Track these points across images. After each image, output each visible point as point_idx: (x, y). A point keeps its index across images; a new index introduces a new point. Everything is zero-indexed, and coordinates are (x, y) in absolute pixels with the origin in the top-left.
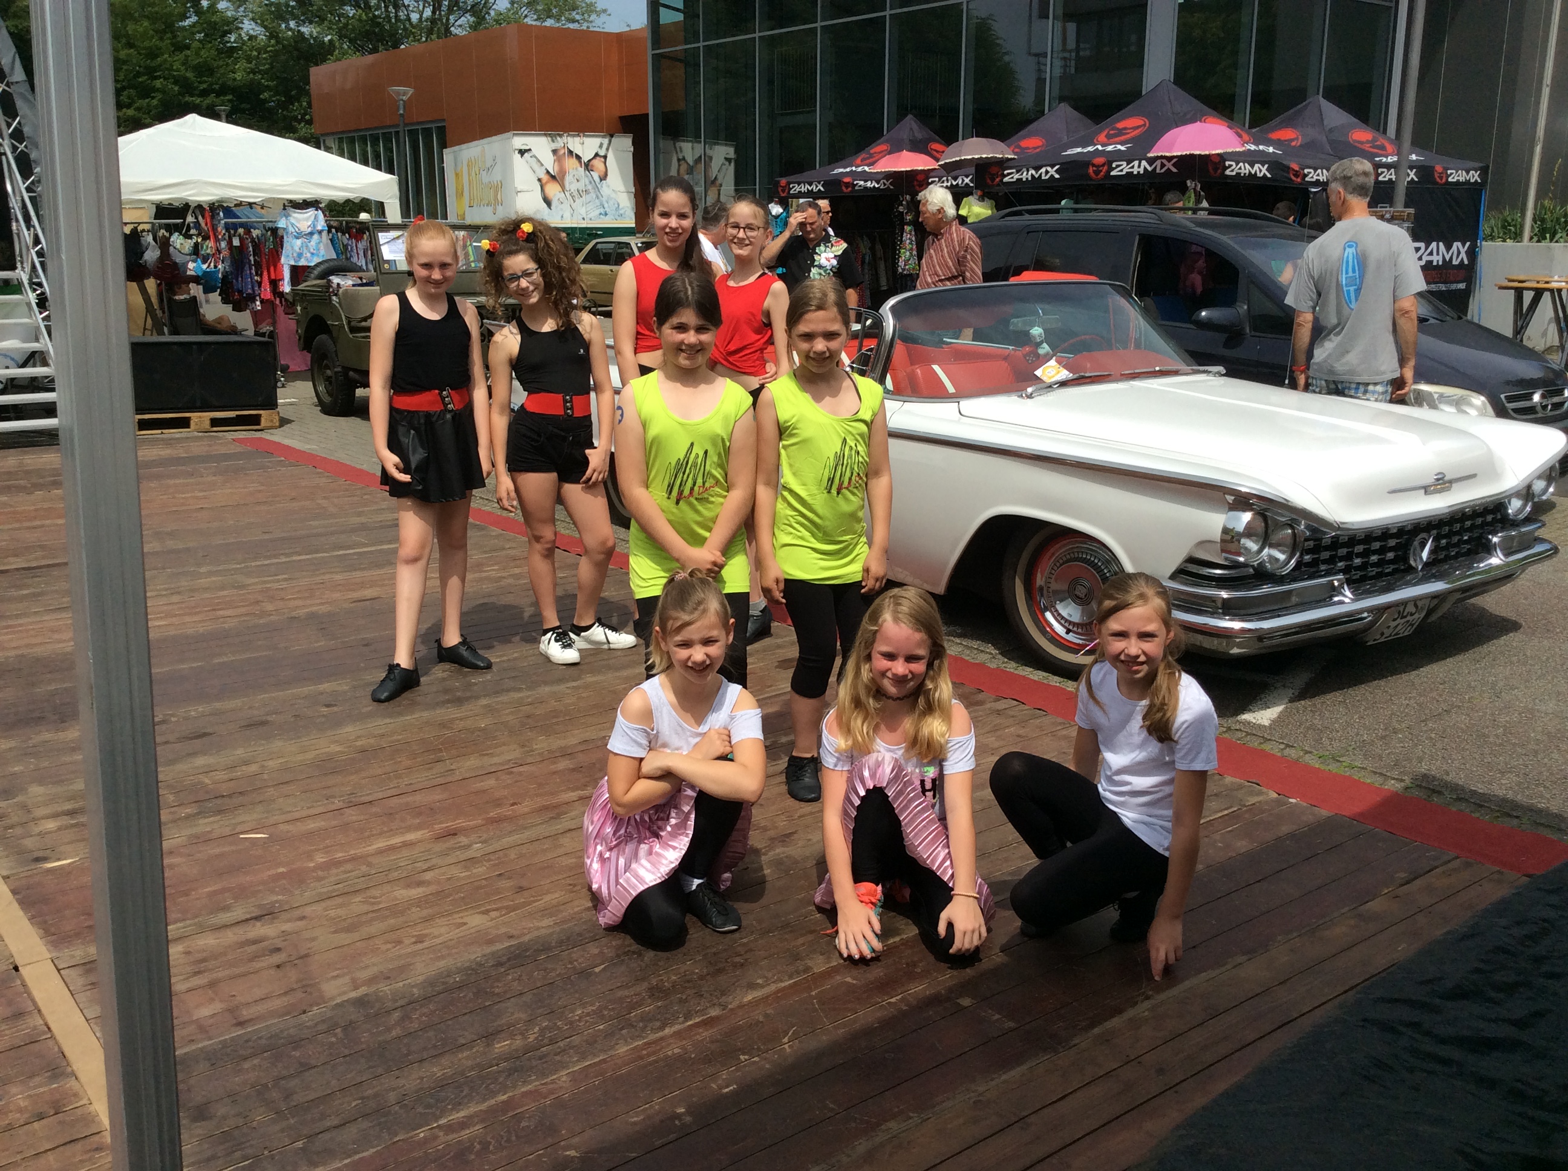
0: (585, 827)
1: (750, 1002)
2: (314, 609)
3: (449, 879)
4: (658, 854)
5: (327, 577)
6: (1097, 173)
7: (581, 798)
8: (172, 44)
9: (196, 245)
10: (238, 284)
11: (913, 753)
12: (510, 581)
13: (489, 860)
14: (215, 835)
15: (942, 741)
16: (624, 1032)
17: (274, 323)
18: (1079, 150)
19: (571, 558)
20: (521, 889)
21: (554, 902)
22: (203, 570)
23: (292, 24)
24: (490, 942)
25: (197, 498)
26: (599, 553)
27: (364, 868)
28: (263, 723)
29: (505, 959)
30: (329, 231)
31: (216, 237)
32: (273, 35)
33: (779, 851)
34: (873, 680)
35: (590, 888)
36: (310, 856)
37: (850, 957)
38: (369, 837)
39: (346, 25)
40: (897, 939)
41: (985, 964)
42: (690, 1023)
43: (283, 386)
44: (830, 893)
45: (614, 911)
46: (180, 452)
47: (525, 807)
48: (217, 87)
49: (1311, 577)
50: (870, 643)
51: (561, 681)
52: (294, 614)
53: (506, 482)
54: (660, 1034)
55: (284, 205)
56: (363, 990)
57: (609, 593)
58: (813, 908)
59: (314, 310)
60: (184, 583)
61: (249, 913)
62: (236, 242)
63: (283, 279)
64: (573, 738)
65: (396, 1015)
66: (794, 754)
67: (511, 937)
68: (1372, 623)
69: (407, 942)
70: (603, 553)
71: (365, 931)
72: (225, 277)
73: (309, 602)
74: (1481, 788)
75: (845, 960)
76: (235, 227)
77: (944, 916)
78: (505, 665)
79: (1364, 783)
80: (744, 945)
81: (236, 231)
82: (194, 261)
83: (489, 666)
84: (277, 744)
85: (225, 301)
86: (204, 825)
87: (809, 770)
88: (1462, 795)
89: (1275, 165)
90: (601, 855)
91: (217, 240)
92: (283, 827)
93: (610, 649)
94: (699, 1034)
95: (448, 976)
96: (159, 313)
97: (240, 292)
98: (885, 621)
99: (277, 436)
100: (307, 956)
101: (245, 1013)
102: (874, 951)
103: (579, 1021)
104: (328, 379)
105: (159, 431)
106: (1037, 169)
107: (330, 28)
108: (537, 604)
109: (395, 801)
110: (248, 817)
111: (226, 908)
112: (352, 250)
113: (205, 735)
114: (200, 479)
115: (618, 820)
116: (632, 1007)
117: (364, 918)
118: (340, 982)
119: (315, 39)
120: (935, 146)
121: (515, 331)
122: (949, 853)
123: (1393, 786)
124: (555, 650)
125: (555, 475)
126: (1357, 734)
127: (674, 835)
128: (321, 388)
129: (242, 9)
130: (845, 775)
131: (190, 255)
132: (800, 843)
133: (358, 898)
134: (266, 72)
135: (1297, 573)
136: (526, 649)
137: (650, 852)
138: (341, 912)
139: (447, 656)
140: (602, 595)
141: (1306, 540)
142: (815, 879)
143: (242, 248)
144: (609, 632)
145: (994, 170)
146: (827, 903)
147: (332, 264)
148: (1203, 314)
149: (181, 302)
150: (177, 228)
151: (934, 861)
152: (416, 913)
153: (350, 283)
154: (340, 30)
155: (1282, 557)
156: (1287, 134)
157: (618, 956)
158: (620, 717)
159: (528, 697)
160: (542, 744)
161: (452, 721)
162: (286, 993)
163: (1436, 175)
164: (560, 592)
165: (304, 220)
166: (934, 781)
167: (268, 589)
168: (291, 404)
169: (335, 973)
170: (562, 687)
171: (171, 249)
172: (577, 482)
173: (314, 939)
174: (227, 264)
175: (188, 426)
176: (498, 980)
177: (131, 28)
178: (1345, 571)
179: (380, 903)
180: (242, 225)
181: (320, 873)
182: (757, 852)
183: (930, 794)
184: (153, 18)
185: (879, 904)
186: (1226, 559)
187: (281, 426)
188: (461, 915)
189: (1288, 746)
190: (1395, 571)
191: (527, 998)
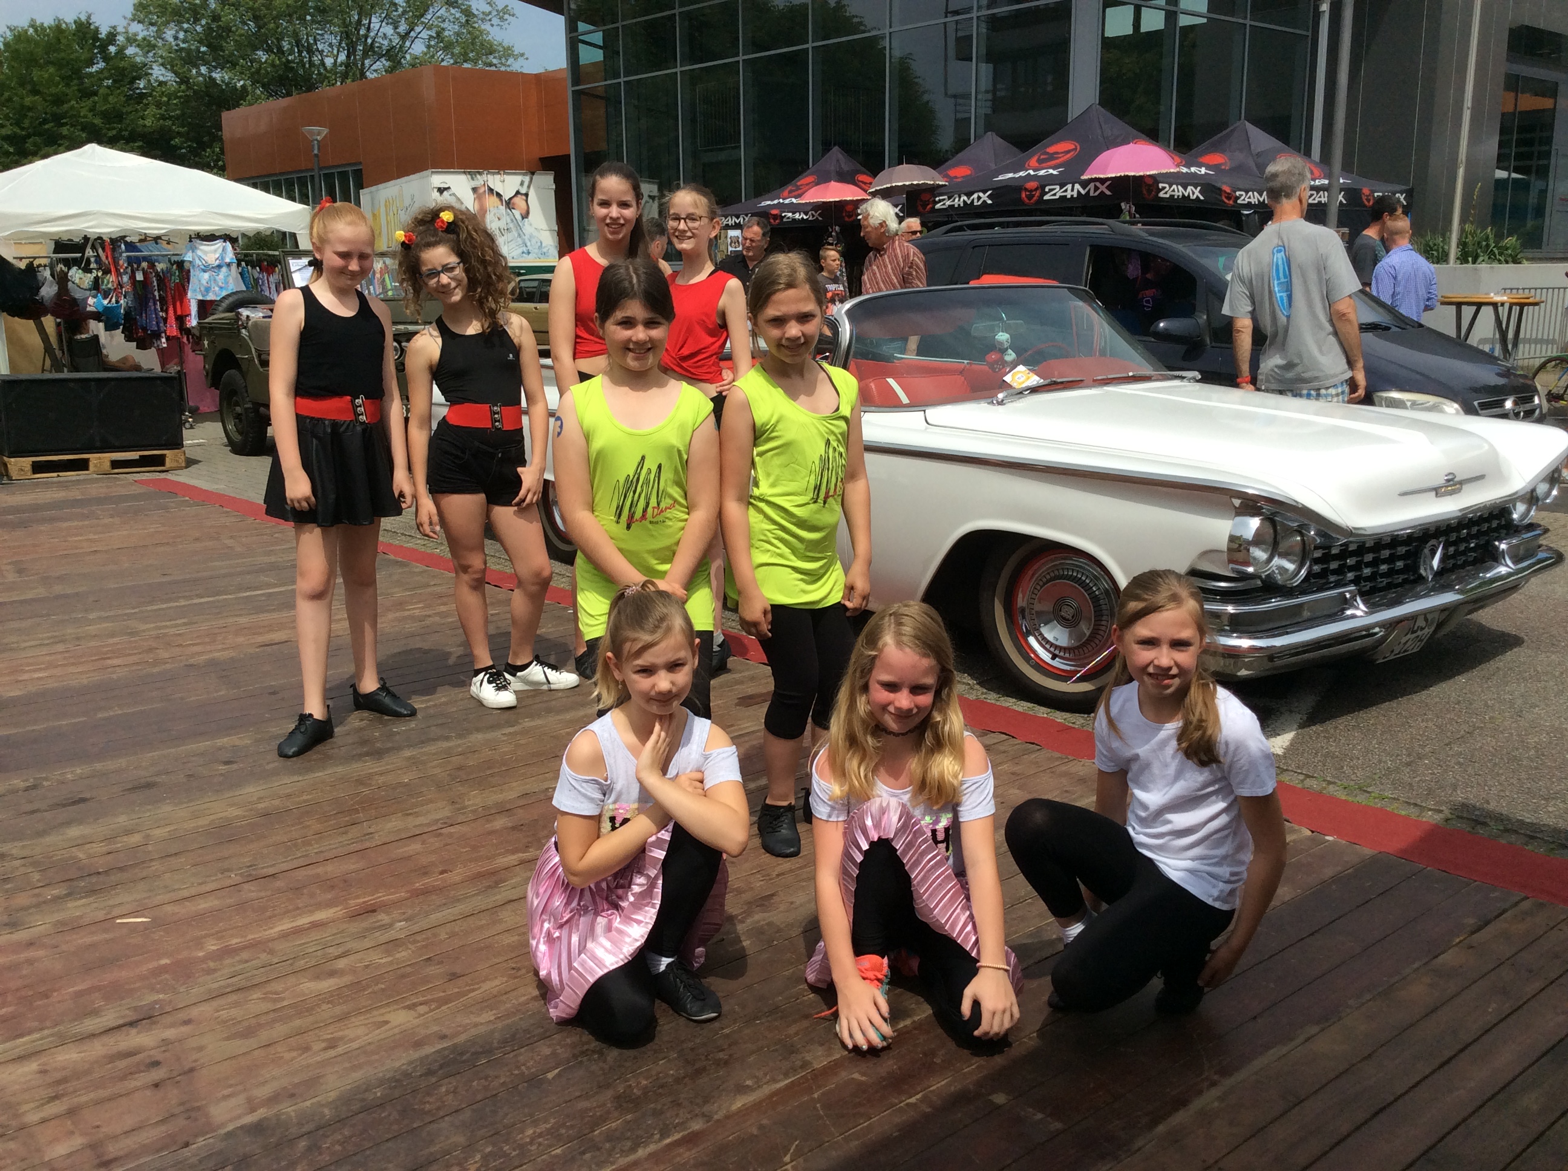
0: (529, 898)
1: (739, 1111)
2: (216, 655)
3: (367, 967)
4: (620, 932)
5: (231, 620)
6: (1030, 197)
7: (522, 862)
8: (79, 90)
9: (97, 279)
10: (142, 320)
11: (921, 798)
12: (437, 619)
13: (415, 942)
14: (87, 921)
15: (955, 782)
16: (588, 1156)
17: (181, 363)
18: (1011, 175)
19: (501, 594)
20: (454, 976)
21: (495, 991)
22: (92, 616)
23: (203, 70)
24: (418, 1044)
25: (91, 540)
26: (533, 584)
27: (264, 956)
28: (149, 786)
29: (435, 1066)
30: (239, 265)
31: (117, 270)
32: (184, 80)
33: (759, 917)
34: (871, 714)
35: (536, 973)
36: (199, 943)
37: (856, 1049)
38: (270, 918)
39: (258, 71)
40: (908, 1022)
41: (1016, 1051)
42: (668, 1141)
43: (192, 427)
44: (826, 968)
45: (568, 1002)
46: (75, 494)
47: (456, 875)
48: (126, 133)
49: (1321, 589)
50: (867, 670)
51: (493, 727)
52: (192, 661)
53: (427, 505)
54: (632, 1158)
55: (190, 237)
56: (261, 1113)
57: (547, 629)
58: (805, 986)
59: (221, 344)
60: (70, 630)
61: (123, 1017)
62: (139, 277)
63: (189, 315)
64: (511, 792)
65: (303, 1144)
66: (768, 802)
67: (443, 1037)
68: (1384, 639)
69: (317, 1047)
70: (538, 584)
71: (264, 1036)
72: (128, 313)
73: (208, 648)
74: (1528, 818)
75: (850, 1051)
76: (138, 260)
77: (969, 993)
78: (432, 711)
79: (1400, 816)
80: (727, 1036)
81: (139, 265)
82: (95, 297)
83: (413, 713)
84: (166, 809)
85: (129, 339)
86: (76, 908)
87: (786, 820)
88: (1510, 826)
89: (1208, 187)
90: (549, 934)
91: (119, 274)
92: (169, 908)
93: (550, 690)
94: (680, 1155)
95: (366, 1091)
96: (58, 353)
97: (145, 329)
98: (885, 645)
99: (183, 477)
100: (192, 1070)
101: (111, 1149)
102: (884, 1038)
103: (531, 1143)
104: (238, 417)
105: (55, 474)
106: (969, 195)
107: (242, 73)
108: (467, 644)
109: (301, 874)
110: (126, 898)
111: (95, 1013)
112: (263, 284)
113: (83, 800)
114: (96, 521)
115: (569, 890)
116: (596, 1123)
117: (263, 1020)
118: (233, 1102)
119: (227, 84)
120: (861, 178)
121: (436, 333)
122: (971, 917)
123: (1431, 818)
124: (488, 693)
125: (483, 496)
126: (1380, 761)
127: (637, 906)
128: (230, 427)
129: (151, 54)
130: (841, 827)
131: (90, 290)
132: (782, 907)
133: (256, 995)
134: (177, 118)
135: (1306, 585)
136: (455, 693)
137: (609, 928)
138: (234, 1012)
139: (364, 703)
140: (538, 632)
141: (1316, 548)
142: (802, 949)
143: (145, 283)
144: (548, 671)
145: (925, 197)
146: (825, 981)
147: (240, 296)
148: (1162, 325)
149: (83, 341)
150: (76, 262)
151: (953, 926)
152: (327, 1011)
153: (261, 315)
154: (252, 74)
155: (1291, 567)
156: (1217, 158)
157: (575, 1056)
158: (565, 767)
159: (459, 745)
160: (475, 799)
161: (370, 776)
162: (163, 1121)
163: (1364, 198)
164: (492, 630)
165: (211, 253)
166: (947, 830)
167: (165, 635)
168: (199, 445)
169: (226, 1092)
170: (497, 734)
171: (70, 284)
172: (508, 503)
173: (201, 1049)
174: (130, 298)
175: (87, 469)
176: (429, 1094)
177: (36, 74)
178: (1356, 581)
179: (283, 999)
180: (145, 259)
181: (212, 964)
182: (731, 919)
183: (943, 846)
184: (59, 65)
185: (886, 981)
186: (1233, 570)
187: (186, 467)
188: (383, 1011)
189: (1307, 776)
190: (1405, 581)
191: (467, 1115)
